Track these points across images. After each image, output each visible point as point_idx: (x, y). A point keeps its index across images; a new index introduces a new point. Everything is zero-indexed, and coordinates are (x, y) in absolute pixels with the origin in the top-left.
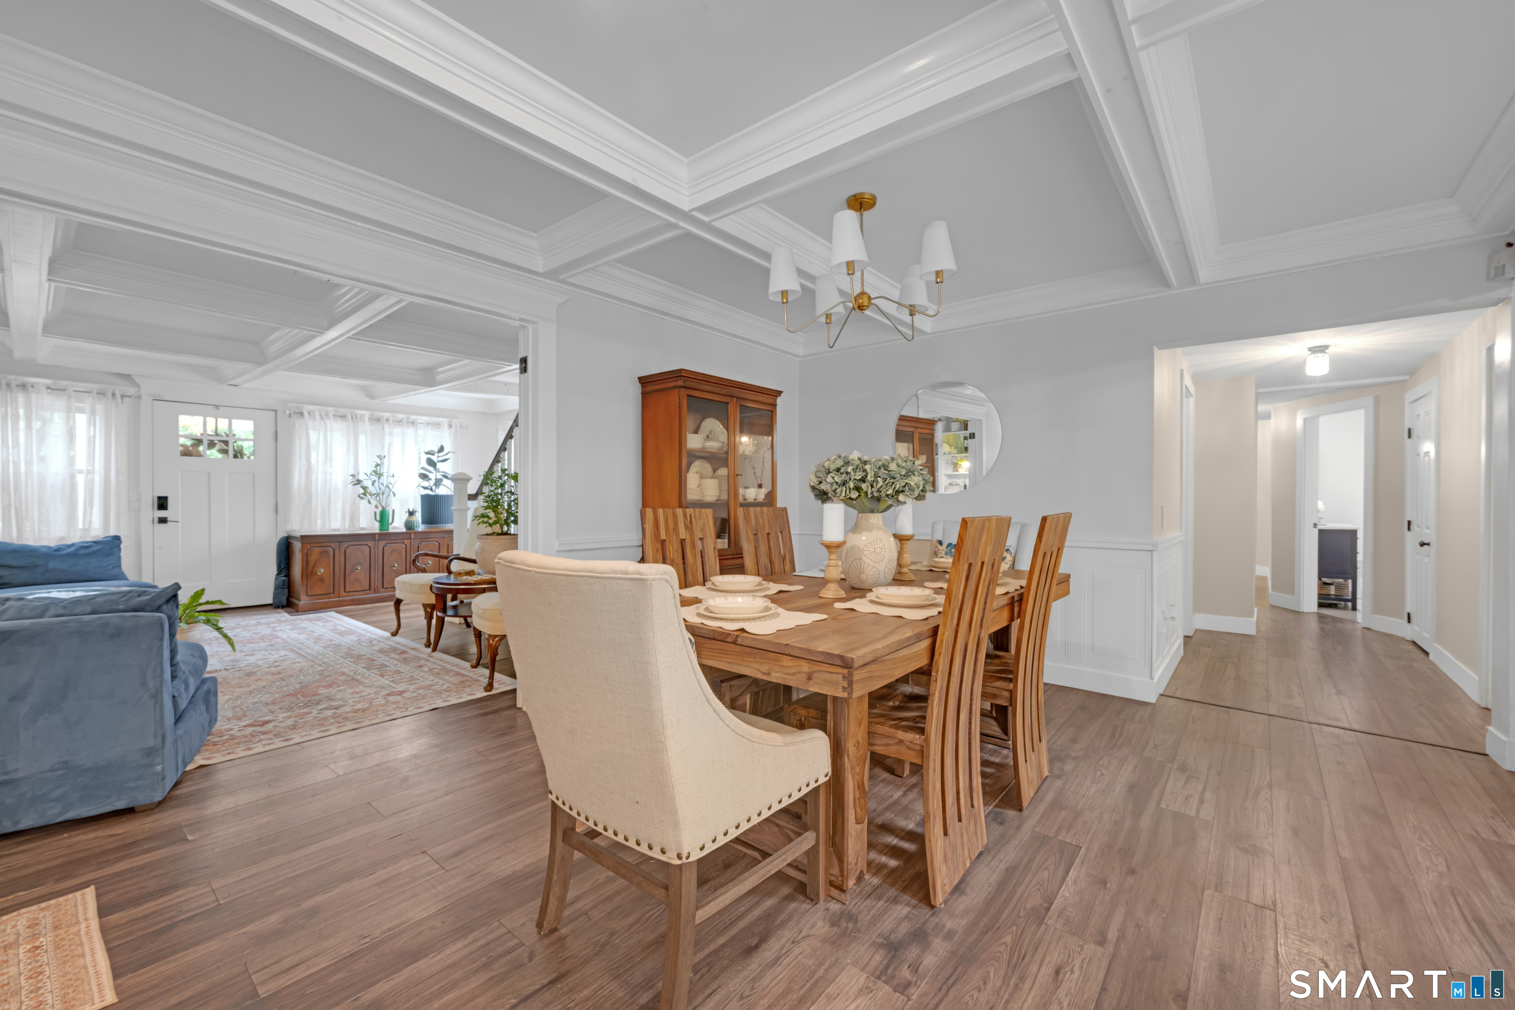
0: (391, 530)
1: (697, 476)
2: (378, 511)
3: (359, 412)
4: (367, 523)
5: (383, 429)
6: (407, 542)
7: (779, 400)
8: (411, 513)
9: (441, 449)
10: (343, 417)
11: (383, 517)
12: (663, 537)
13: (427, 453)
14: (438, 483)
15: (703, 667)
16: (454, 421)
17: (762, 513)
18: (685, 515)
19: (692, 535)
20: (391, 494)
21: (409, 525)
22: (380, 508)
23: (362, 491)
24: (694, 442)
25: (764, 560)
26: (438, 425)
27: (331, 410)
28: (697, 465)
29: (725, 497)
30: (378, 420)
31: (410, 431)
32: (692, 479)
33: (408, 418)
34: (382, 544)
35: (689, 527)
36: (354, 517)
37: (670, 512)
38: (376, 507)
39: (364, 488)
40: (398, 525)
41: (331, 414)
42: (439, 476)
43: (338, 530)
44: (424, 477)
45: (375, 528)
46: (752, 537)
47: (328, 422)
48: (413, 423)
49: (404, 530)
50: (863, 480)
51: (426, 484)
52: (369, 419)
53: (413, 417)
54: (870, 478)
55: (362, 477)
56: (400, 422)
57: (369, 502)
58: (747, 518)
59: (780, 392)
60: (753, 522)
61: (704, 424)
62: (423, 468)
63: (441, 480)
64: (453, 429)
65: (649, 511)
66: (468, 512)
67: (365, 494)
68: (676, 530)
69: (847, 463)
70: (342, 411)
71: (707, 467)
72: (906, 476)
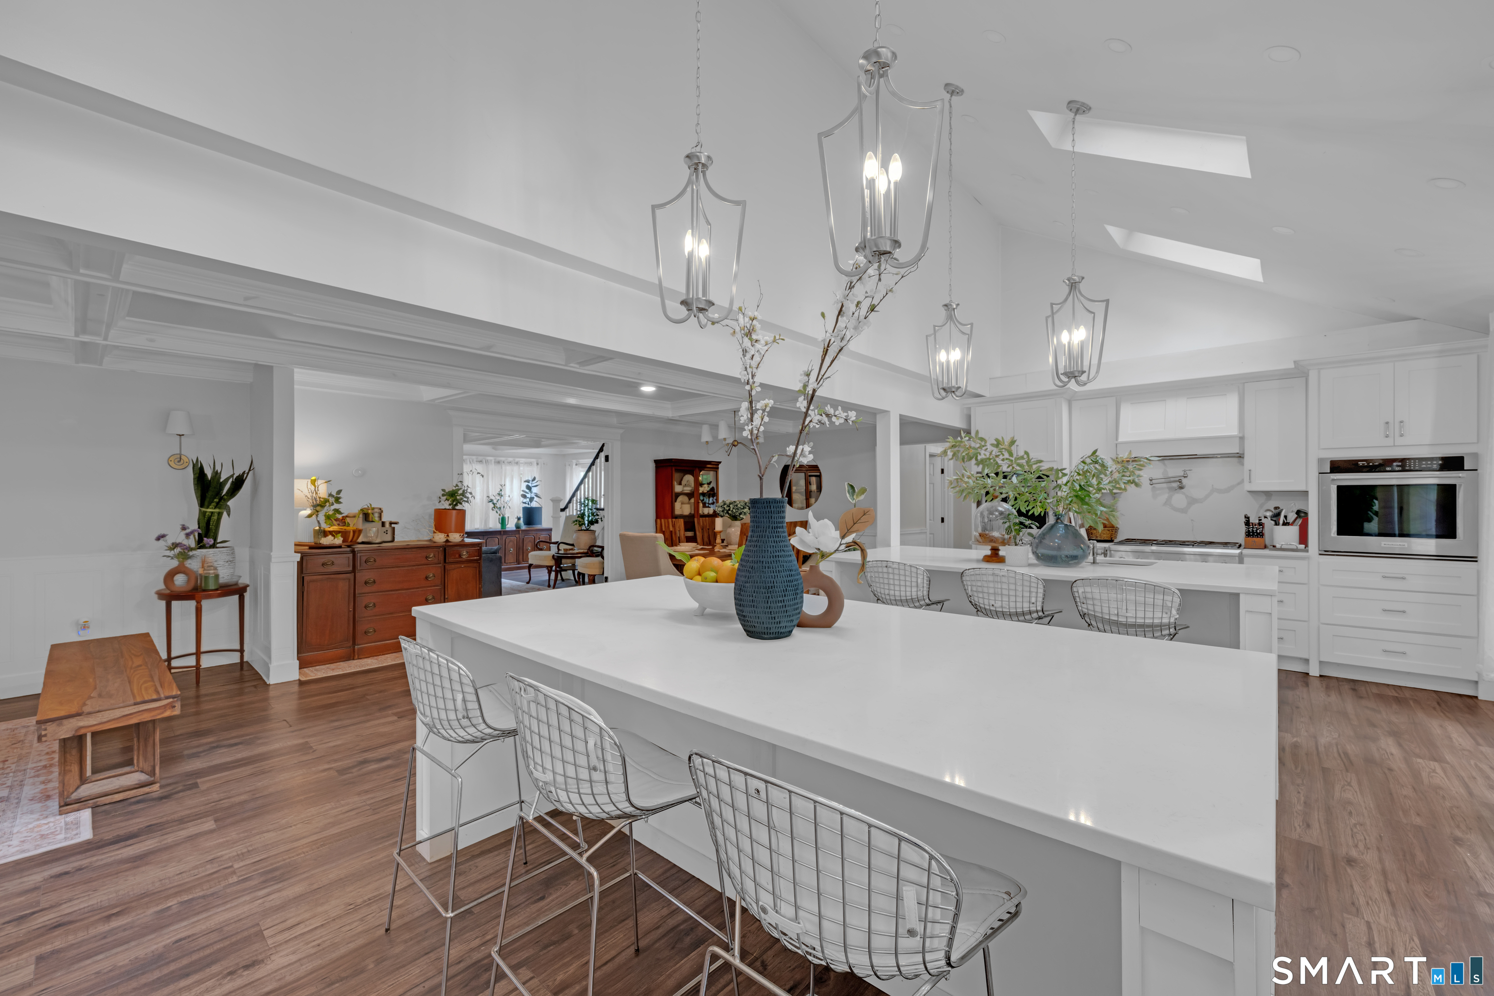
0: (507, 529)
1: (680, 503)
2: (500, 517)
3: (489, 458)
4: (494, 525)
5: (502, 468)
6: (517, 536)
7: (720, 466)
8: (519, 519)
9: (534, 479)
10: (481, 461)
11: (503, 521)
12: (664, 530)
13: (525, 481)
14: (531, 499)
15: (673, 564)
16: (540, 460)
17: (706, 520)
18: (672, 522)
19: (675, 529)
20: (508, 507)
21: (518, 526)
22: (502, 516)
23: (493, 506)
24: (678, 489)
25: (706, 539)
26: (531, 464)
27: (474, 457)
28: (680, 499)
29: (693, 512)
30: (499, 462)
31: (516, 468)
32: (677, 505)
33: (514, 460)
34: (504, 537)
35: (674, 526)
36: (486, 521)
37: (666, 520)
38: (500, 515)
39: (494, 504)
40: (511, 526)
41: (475, 460)
42: (533, 495)
43: (478, 529)
44: (524, 496)
45: (498, 527)
46: (700, 530)
47: (473, 465)
48: (517, 463)
49: (515, 529)
50: (729, 510)
51: (525, 501)
52: (494, 462)
53: (517, 460)
54: (731, 509)
55: (493, 498)
56: (510, 462)
57: (497, 512)
58: (699, 523)
59: (720, 462)
60: (702, 524)
61: (684, 478)
62: (523, 491)
63: (533, 498)
64: (539, 466)
65: (658, 520)
66: (561, 518)
67: (494, 508)
68: (669, 527)
69: (725, 504)
70: (480, 458)
71: (685, 499)
72: (743, 509)
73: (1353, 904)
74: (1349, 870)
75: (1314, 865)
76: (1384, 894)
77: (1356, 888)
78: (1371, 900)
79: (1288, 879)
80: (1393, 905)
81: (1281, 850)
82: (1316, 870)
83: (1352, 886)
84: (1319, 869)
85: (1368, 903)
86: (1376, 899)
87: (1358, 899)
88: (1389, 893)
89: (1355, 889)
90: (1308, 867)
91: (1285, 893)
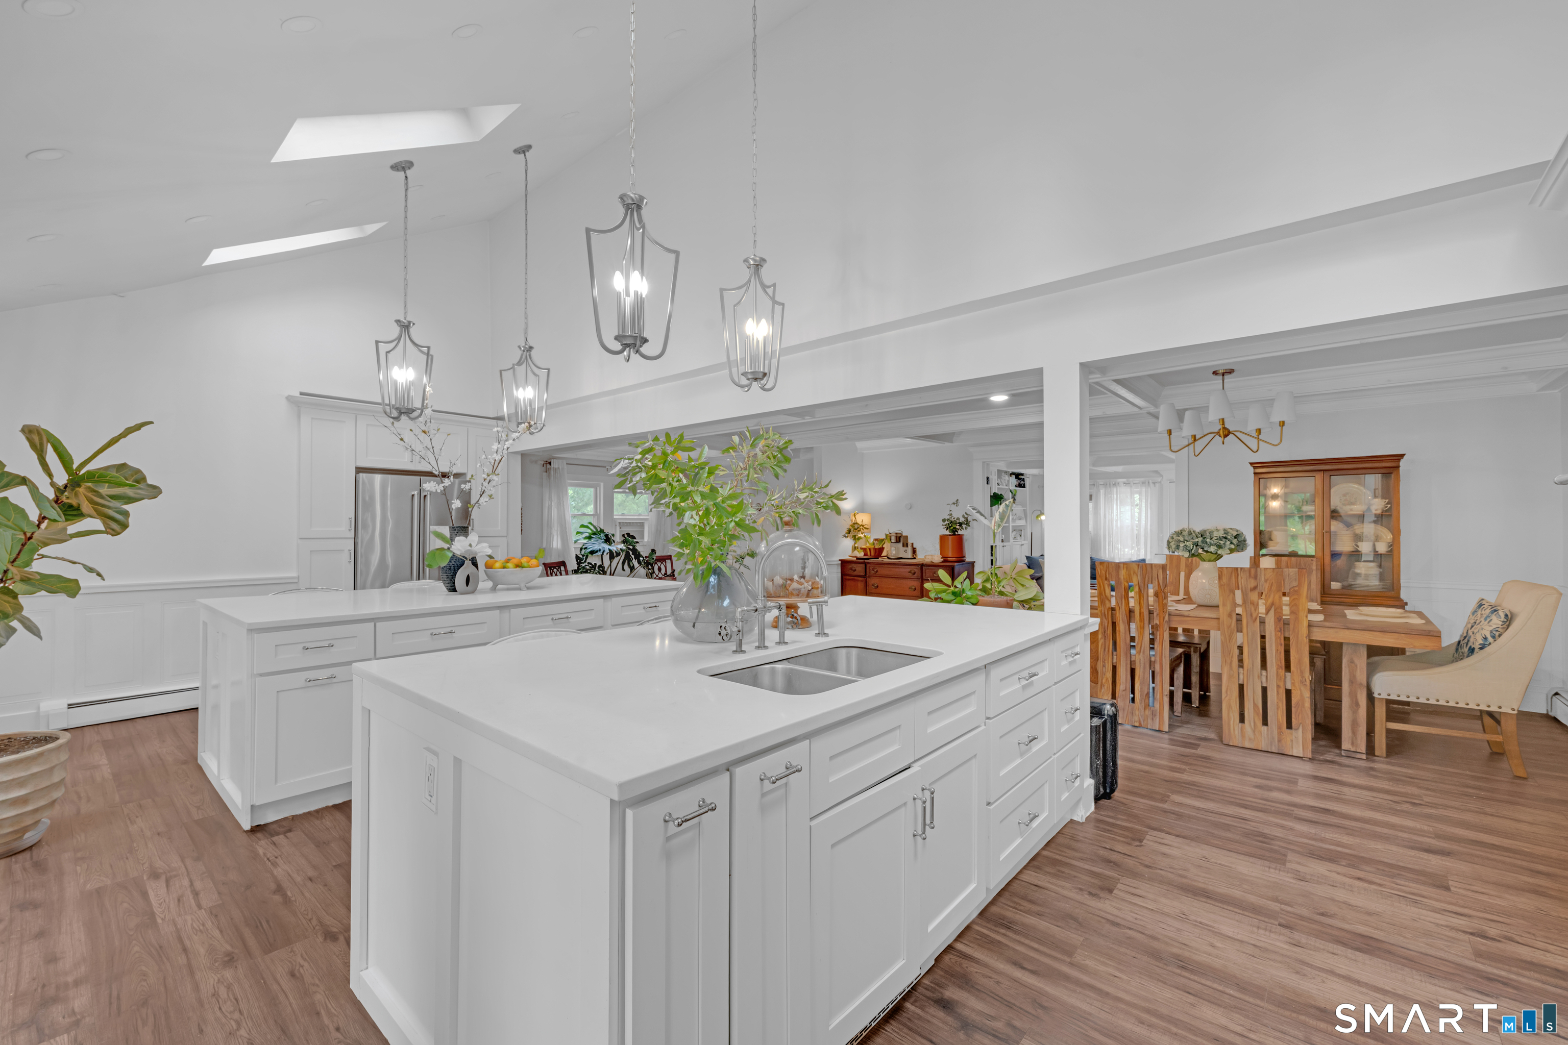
59: (1403, 456)
73: (216, 916)
74: (229, 948)
75: (263, 928)
76: (189, 946)
77: (216, 933)
78: (201, 931)
79: (277, 898)
80: (180, 939)
81: (300, 920)
82: (259, 924)
83: (221, 932)
84: (257, 927)
85: (203, 925)
86: (196, 935)
87: (213, 923)
88: (185, 950)
89: (218, 932)
90: (268, 922)
91: (273, 886)
